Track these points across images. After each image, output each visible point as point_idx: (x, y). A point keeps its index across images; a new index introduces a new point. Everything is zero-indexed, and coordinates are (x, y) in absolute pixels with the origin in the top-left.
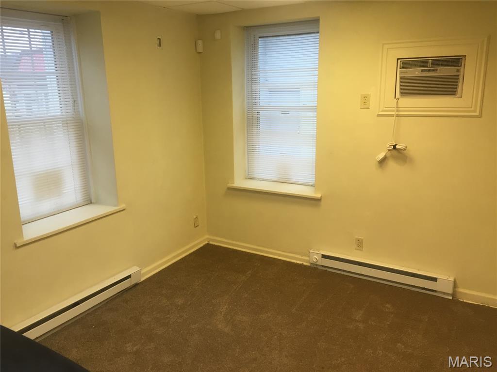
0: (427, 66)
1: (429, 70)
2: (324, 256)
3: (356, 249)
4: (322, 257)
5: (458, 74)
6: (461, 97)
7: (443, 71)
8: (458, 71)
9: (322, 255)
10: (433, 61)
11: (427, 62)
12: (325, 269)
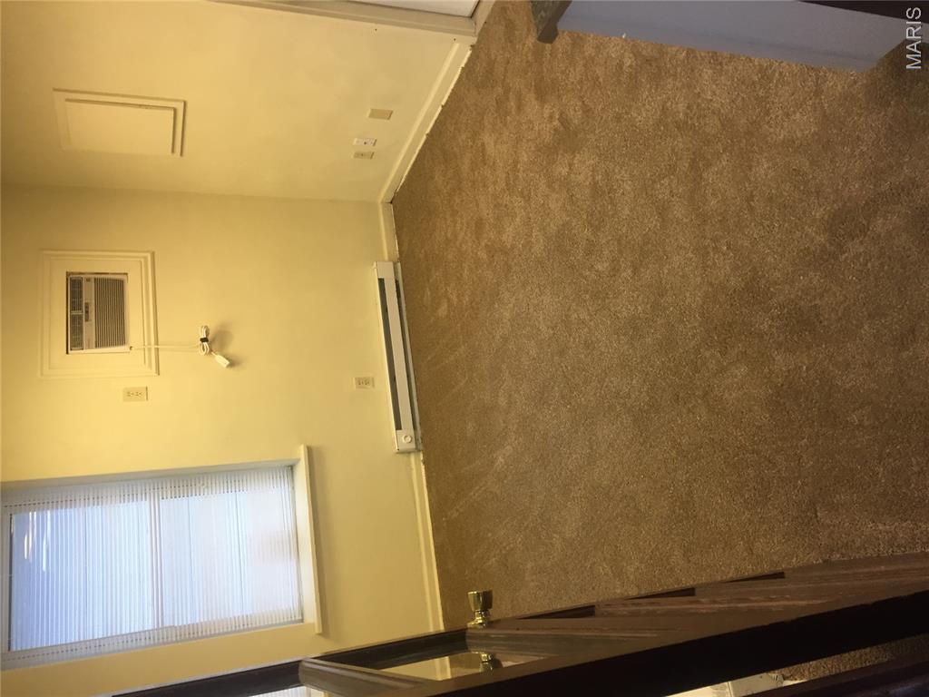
0: (80, 317)
1: (87, 312)
2: (398, 427)
3: (373, 386)
4: (401, 429)
5: (93, 280)
6: (126, 274)
7: (89, 294)
8: (88, 280)
9: (397, 429)
10: (73, 308)
11: (73, 318)
12: (418, 425)
